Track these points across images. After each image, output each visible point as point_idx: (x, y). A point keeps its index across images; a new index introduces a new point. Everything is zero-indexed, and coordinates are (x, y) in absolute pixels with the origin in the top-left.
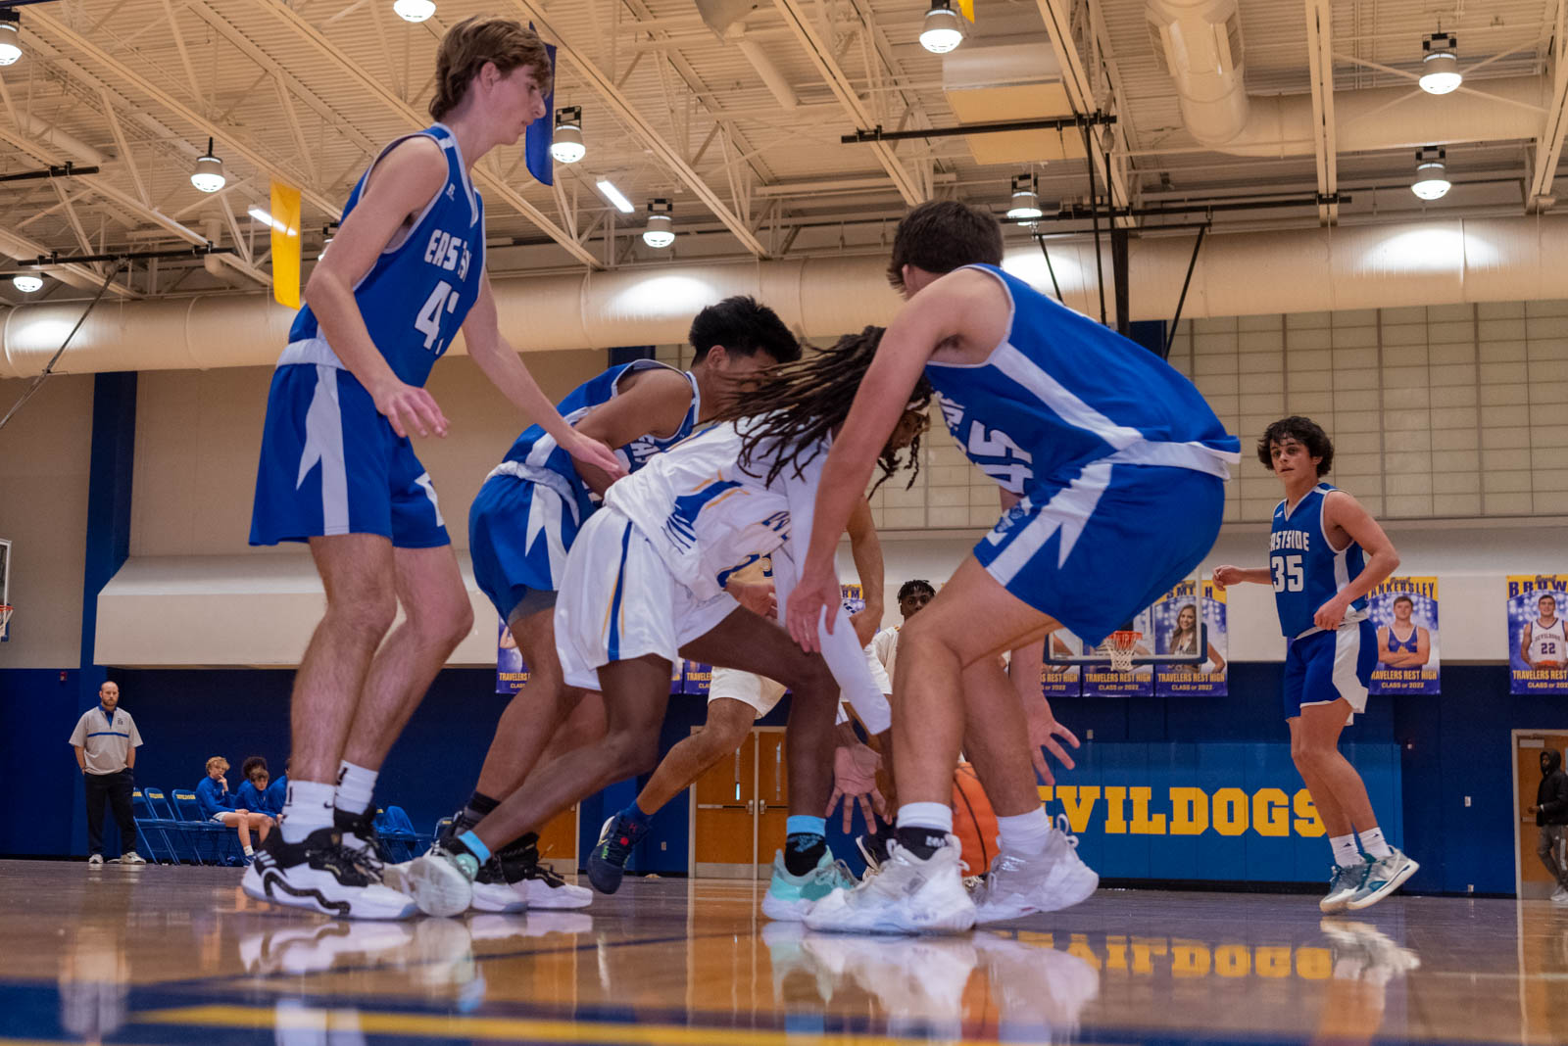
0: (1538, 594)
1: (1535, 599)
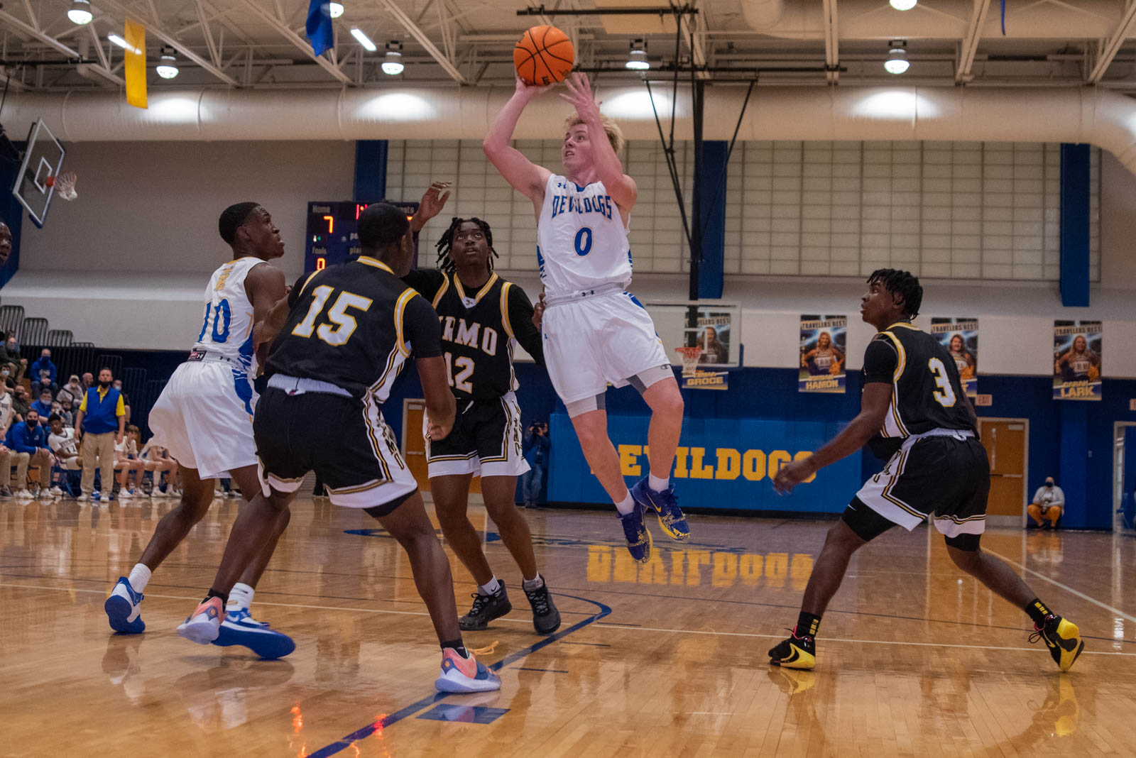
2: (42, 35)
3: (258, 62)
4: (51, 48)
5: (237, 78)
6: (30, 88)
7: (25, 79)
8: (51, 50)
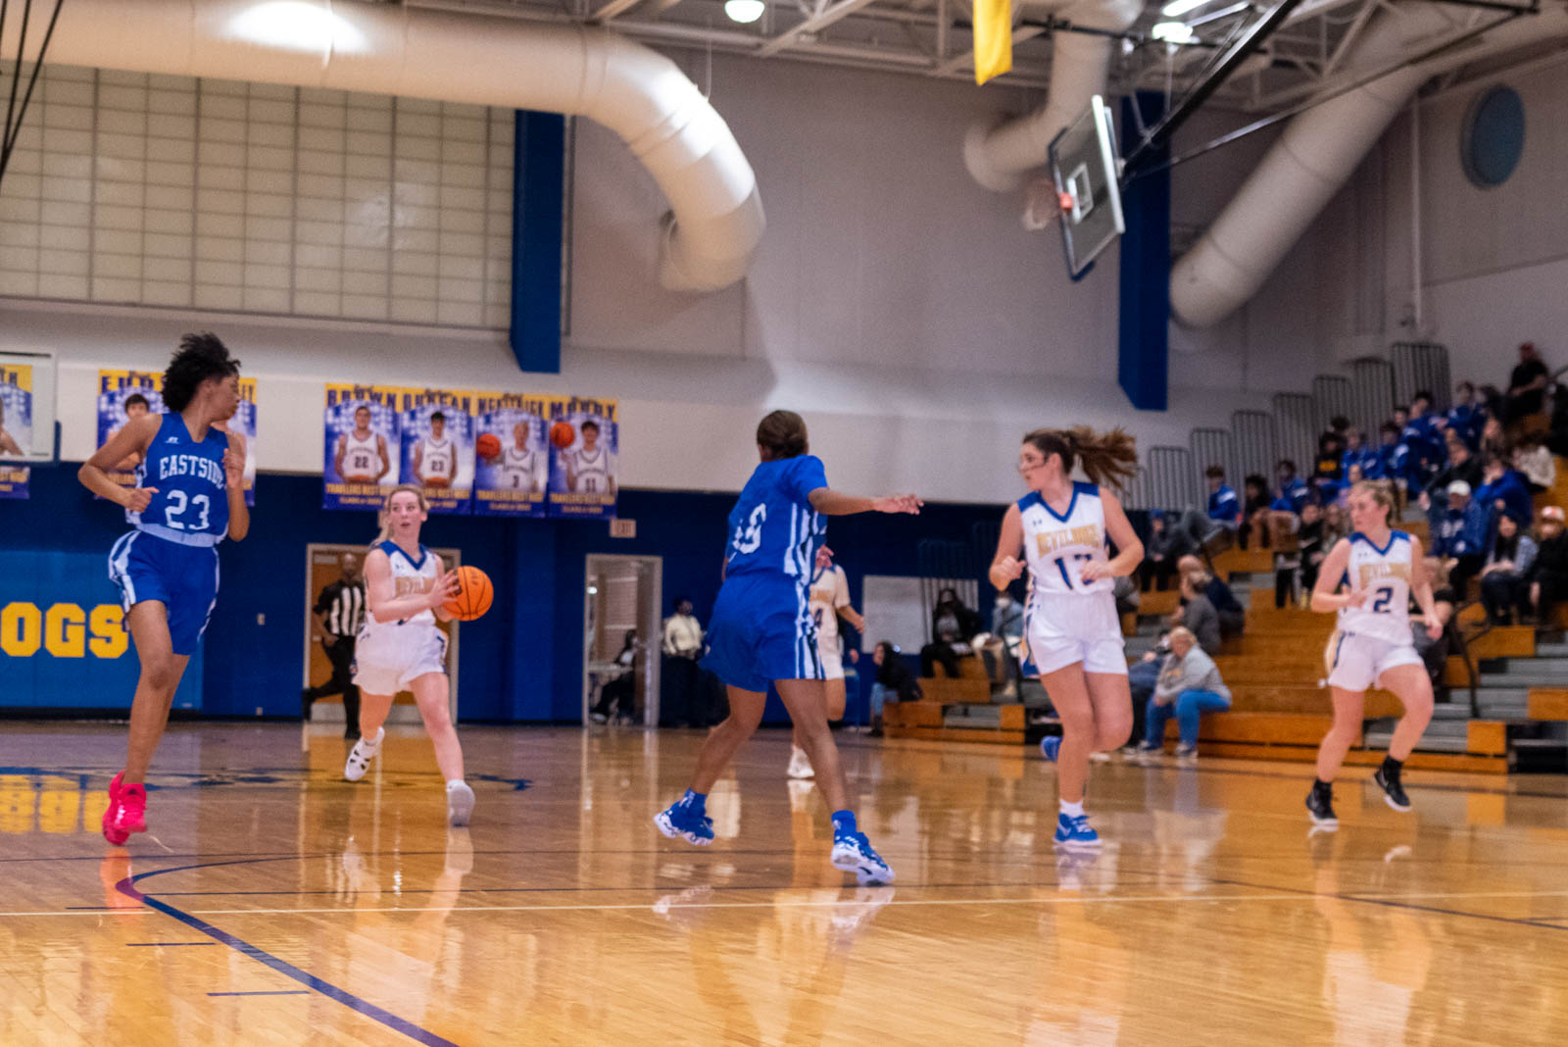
0: (355, 404)
1: (352, 410)
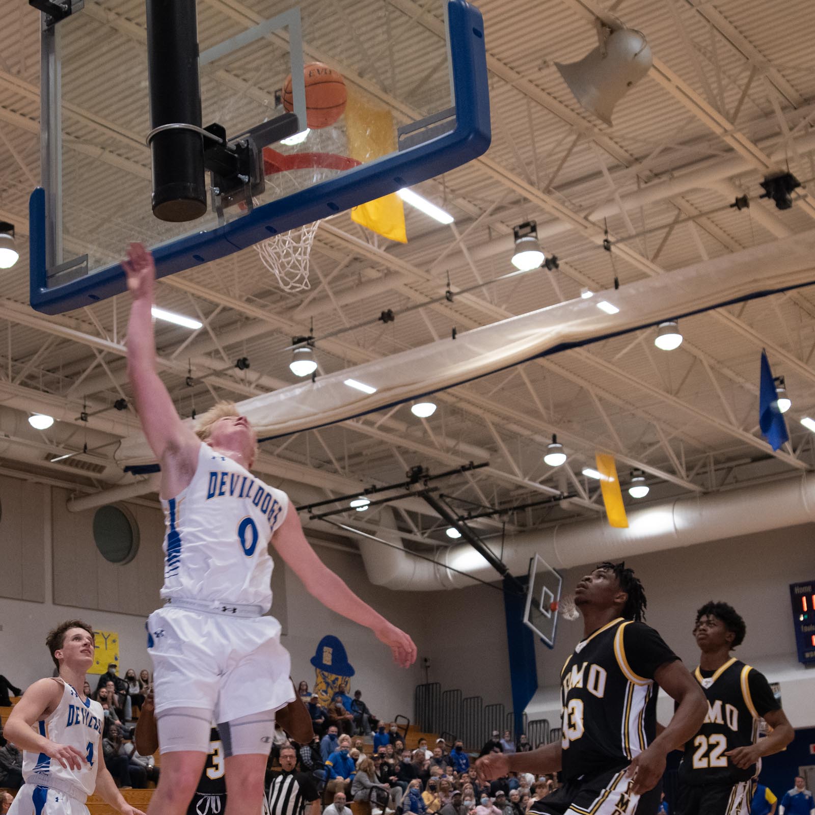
2: (526, 482)
3: (721, 466)
4: (535, 491)
5: (702, 485)
6: (522, 528)
7: (518, 522)
8: (535, 493)
